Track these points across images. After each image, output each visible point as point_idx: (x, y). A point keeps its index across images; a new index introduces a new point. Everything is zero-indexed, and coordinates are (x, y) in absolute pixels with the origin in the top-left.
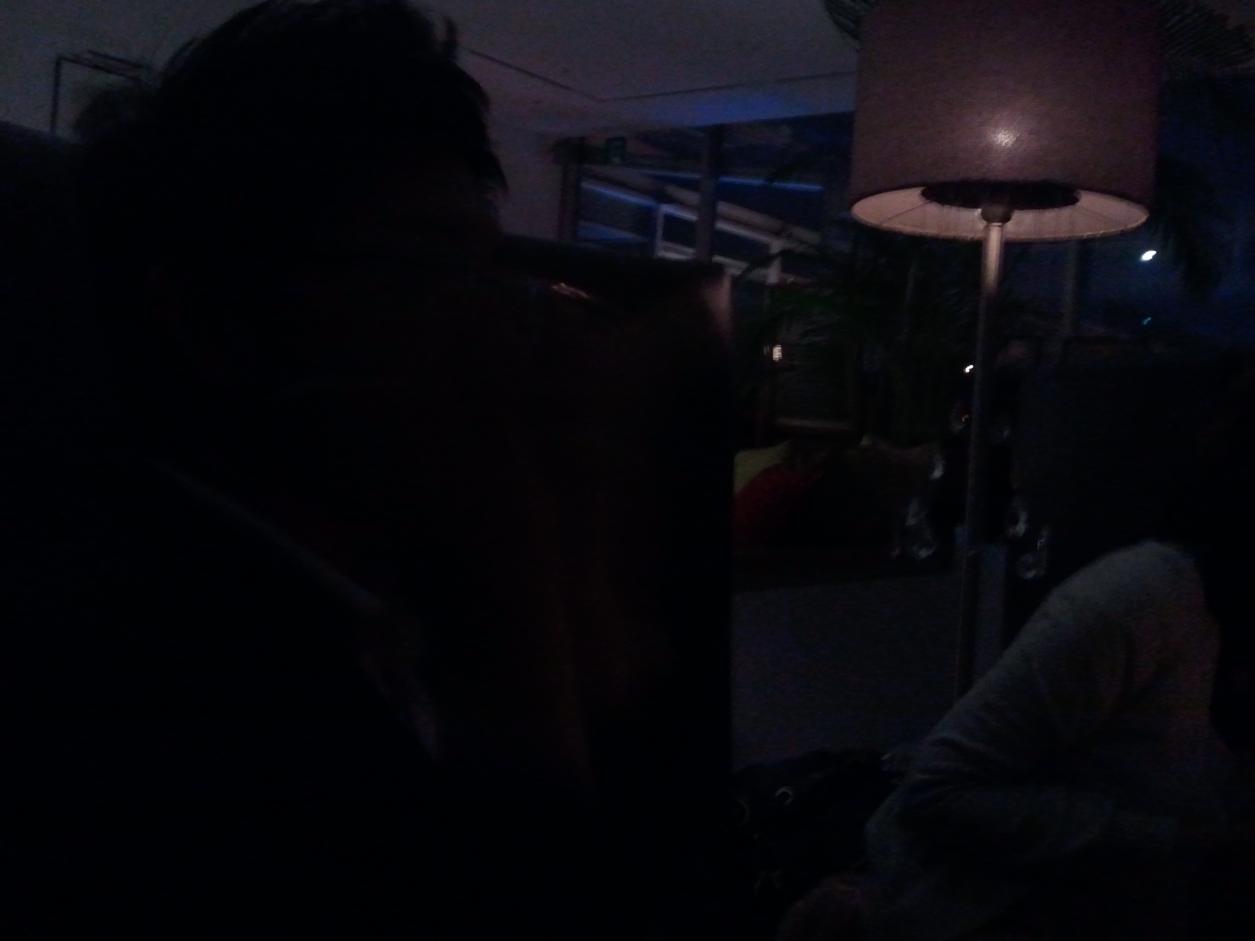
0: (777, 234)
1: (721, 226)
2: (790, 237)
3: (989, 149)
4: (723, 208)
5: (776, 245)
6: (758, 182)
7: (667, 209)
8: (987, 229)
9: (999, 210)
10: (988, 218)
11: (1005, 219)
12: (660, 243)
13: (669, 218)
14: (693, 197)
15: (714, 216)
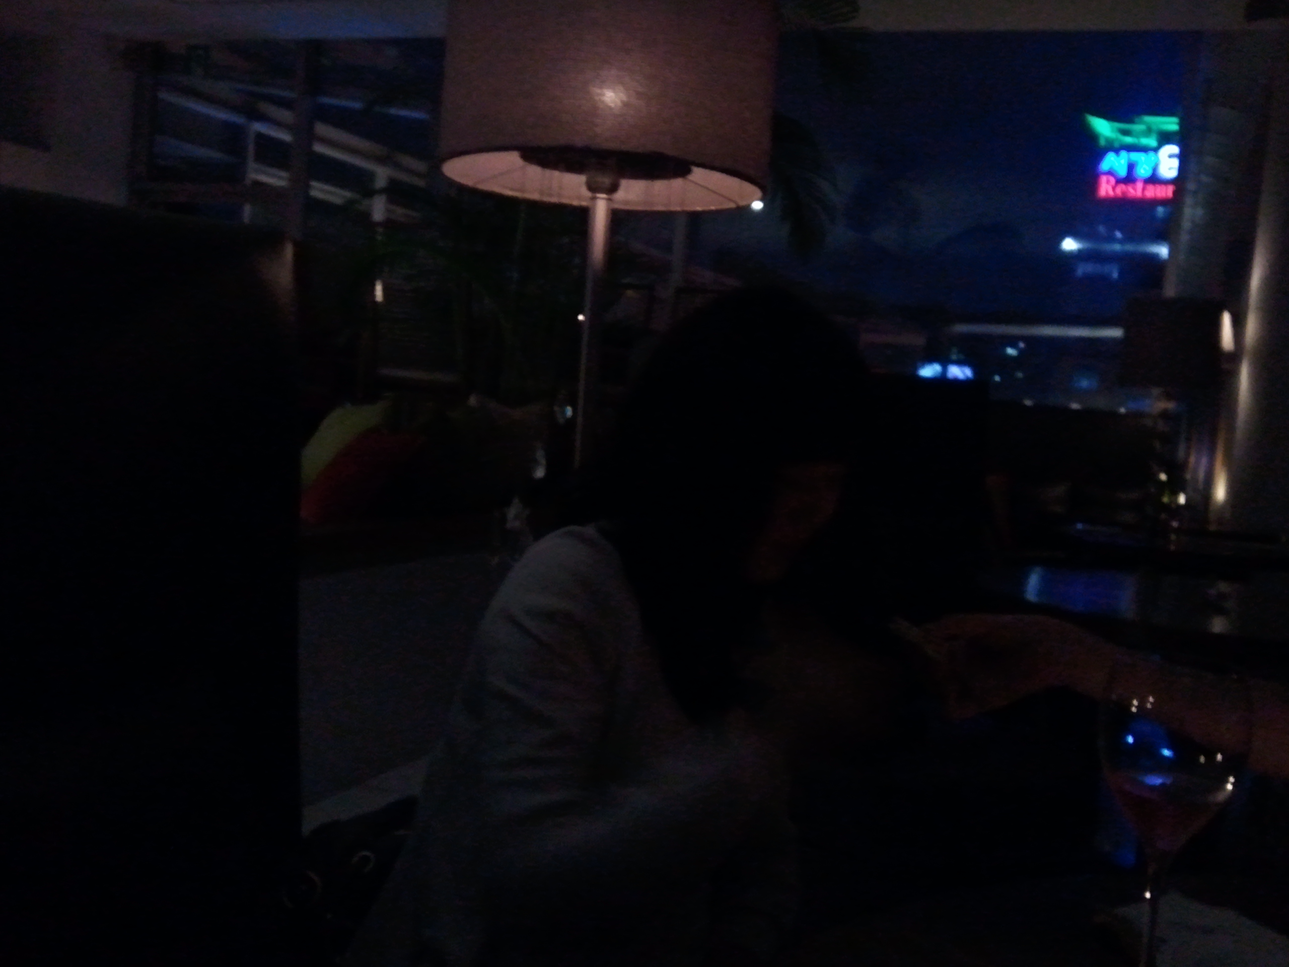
0: (381, 160)
1: (319, 148)
2: (397, 166)
3: (595, 110)
4: (321, 129)
5: (382, 175)
6: (357, 105)
7: (259, 127)
8: (594, 199)
9: (606, 181)
10: (593, 188)
11: (612, 189)
12: (252, 165)
13: (260, 136)
14: (286, 115)
15: (312, 137)
